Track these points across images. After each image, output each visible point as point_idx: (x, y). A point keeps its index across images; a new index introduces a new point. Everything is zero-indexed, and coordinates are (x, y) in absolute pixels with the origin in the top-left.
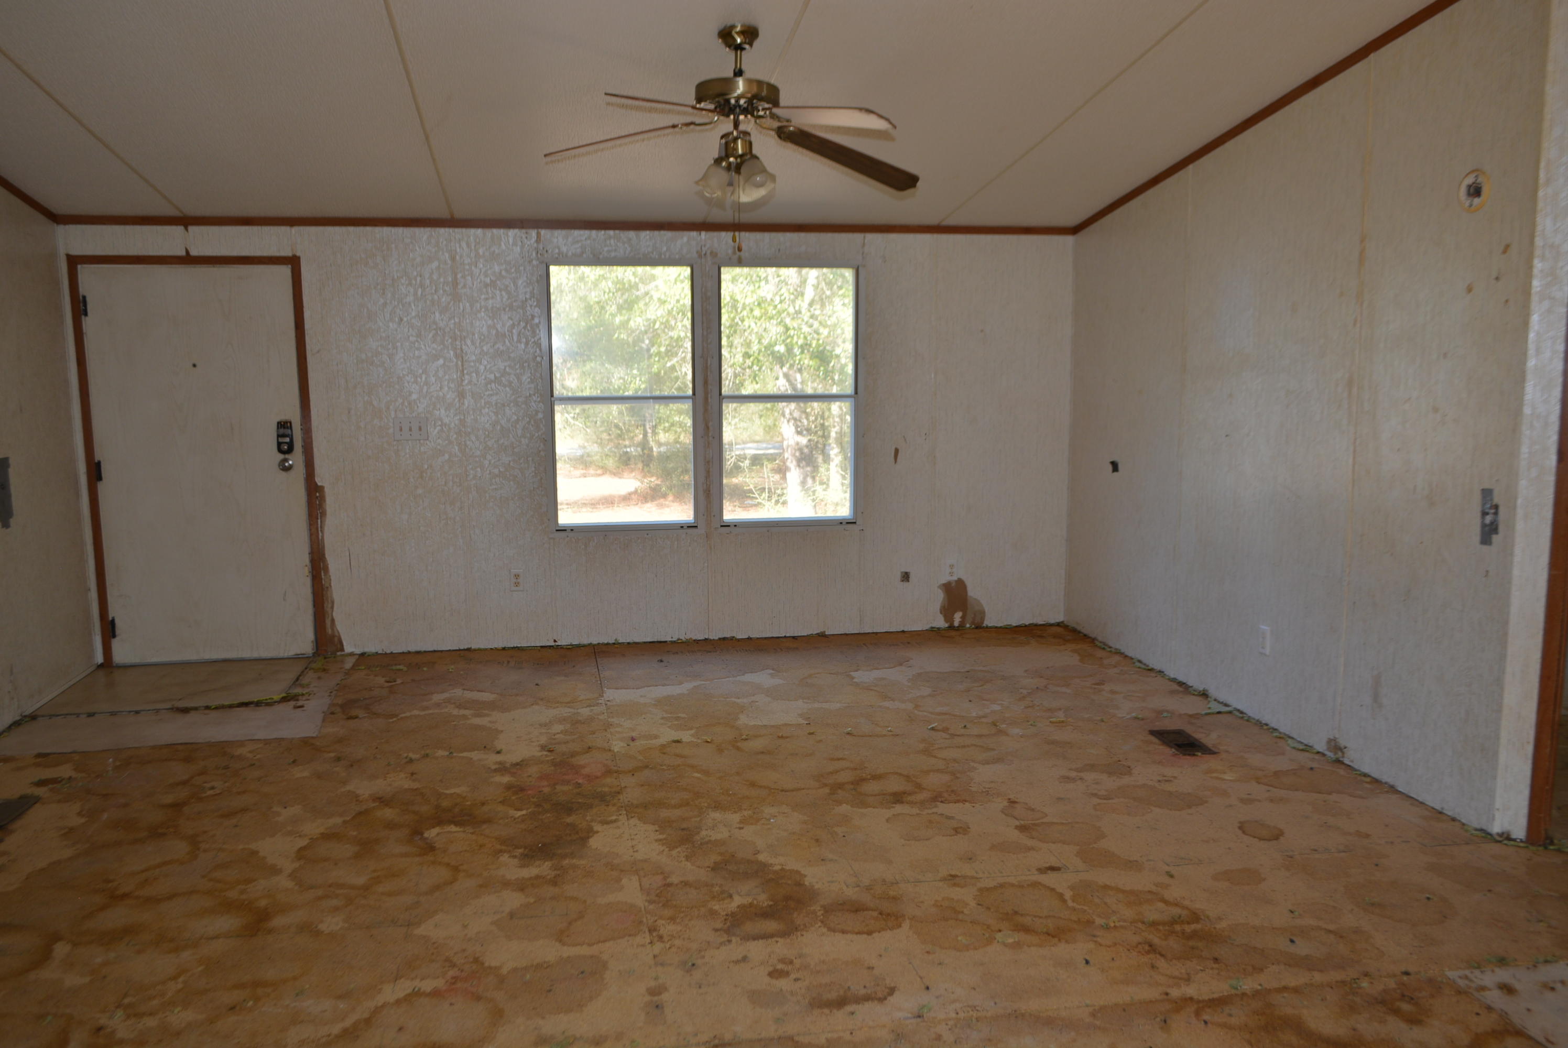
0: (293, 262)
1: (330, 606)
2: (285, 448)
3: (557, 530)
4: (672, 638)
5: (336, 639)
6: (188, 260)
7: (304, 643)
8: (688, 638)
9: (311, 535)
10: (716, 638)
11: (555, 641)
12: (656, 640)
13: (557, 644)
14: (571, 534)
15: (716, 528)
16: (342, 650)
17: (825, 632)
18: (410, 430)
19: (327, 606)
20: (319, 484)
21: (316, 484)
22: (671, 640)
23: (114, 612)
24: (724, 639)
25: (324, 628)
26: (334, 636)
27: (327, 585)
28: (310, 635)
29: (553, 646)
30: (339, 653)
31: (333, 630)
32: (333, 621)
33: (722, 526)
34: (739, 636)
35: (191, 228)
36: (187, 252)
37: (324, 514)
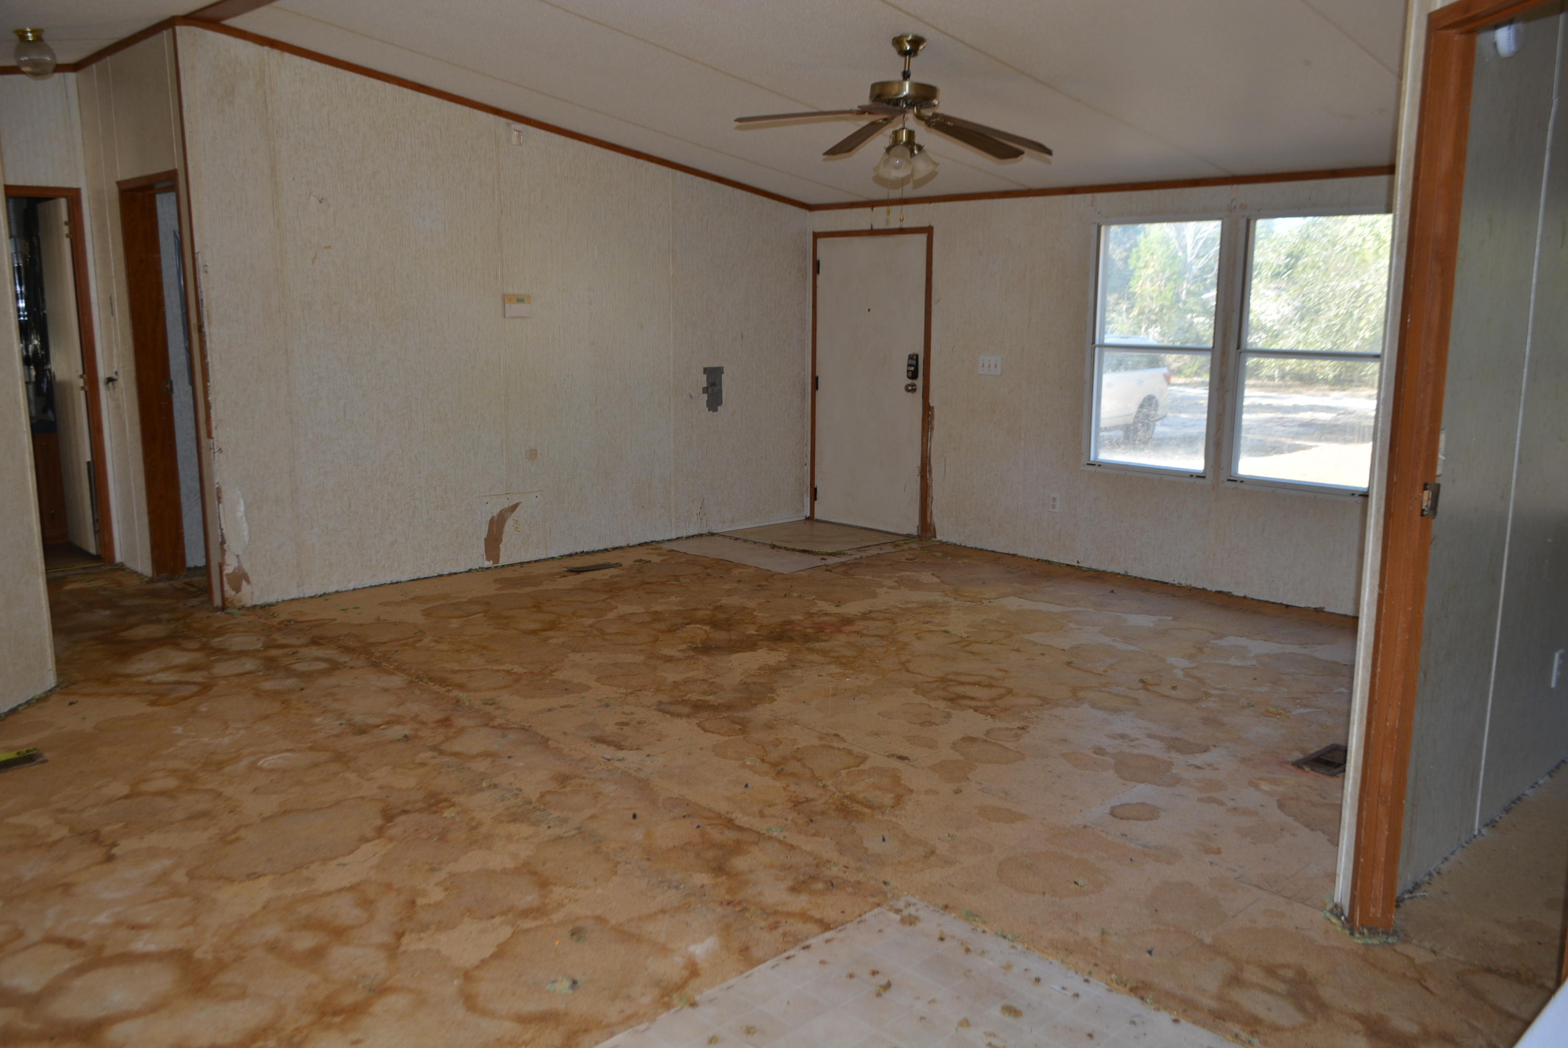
0: (928, 231)
1: (930, 501)
2: (913, 375)
3: (1088, 464)
4: (1174, 581)
5: (932, 527)
6: (872, 232)
7: (912, 527)
8: (1189, 584)
9: (922, 444)
10: (1214, 590)
11: (1078, 562)
12: (1159, 580)
13: (1080, 565)
14: (1099, 469)
15: (1223, 482)
16: (935, 537)
17: (1323, 608)
18: (989, 366)
19: (929, 500)
20: (931, 405)
21: (929, 404)
22: (1173, 582)
23: (818, 483)
24: (1220, 592)
25: (926, 517)
26: (931, 525)
27: (930, 484)
28: (916, 521)
29: (1074, 566)
30: (933, 539)
31: (931, 520)
32: (931, 512)
33: (1228, 480)
34: (1235, 593)
35: (875, 209)
36: (872, 227)
37: (932, 428)
